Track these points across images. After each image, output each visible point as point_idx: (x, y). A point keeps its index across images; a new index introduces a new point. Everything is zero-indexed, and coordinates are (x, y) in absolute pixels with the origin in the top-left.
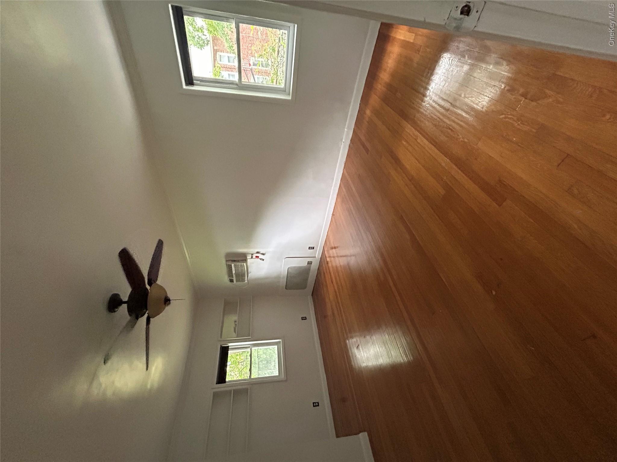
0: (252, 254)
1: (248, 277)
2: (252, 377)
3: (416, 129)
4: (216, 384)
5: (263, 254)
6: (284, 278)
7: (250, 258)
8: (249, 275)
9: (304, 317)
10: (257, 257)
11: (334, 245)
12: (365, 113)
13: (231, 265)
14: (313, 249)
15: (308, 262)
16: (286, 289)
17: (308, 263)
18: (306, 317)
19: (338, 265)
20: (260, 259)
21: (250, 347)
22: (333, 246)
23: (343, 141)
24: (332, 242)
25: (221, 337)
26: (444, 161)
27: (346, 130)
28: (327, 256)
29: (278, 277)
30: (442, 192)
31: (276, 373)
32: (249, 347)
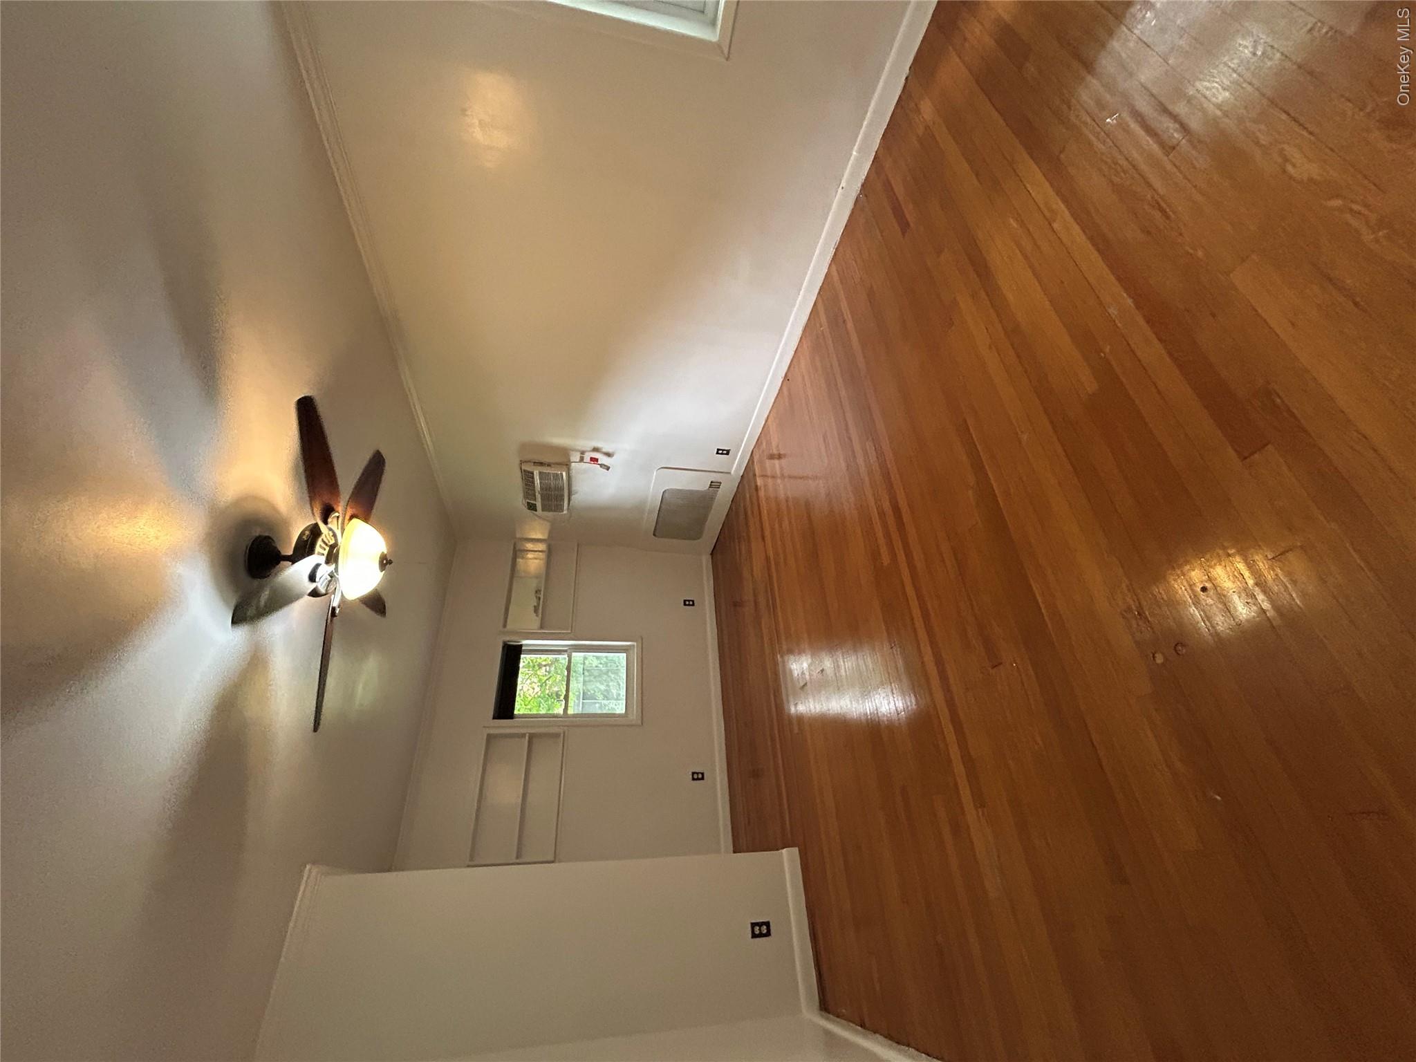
0: (583, 453)
1: (569, 502)
2: (570, 711)
3: (1058, 193)
4: (494, 718)
5: (609, 455)
6: (650, 512)
7: (578, 460)
8: (573, 497)
9: (689, 601)
10: (594, 460)
11: (778, 450)
12: (918, 110)
13: (532, 473)
14: (728, 454)
15: (712, 482)
16: (654, 535)
17: (711, 485)
18: (693, 601)
19: (782, 495)
20: (601, 465)
21: (569, 651)
22: (775, 452)
23: (843, 184)
24: (774, 444)
25: (505, 626)
26: (1118, 302)
27: (854, 153)
28: (757, 474)
29: (639, 508)
30: (1089, 384)
31: (620, 708)
32: (566, 651)
